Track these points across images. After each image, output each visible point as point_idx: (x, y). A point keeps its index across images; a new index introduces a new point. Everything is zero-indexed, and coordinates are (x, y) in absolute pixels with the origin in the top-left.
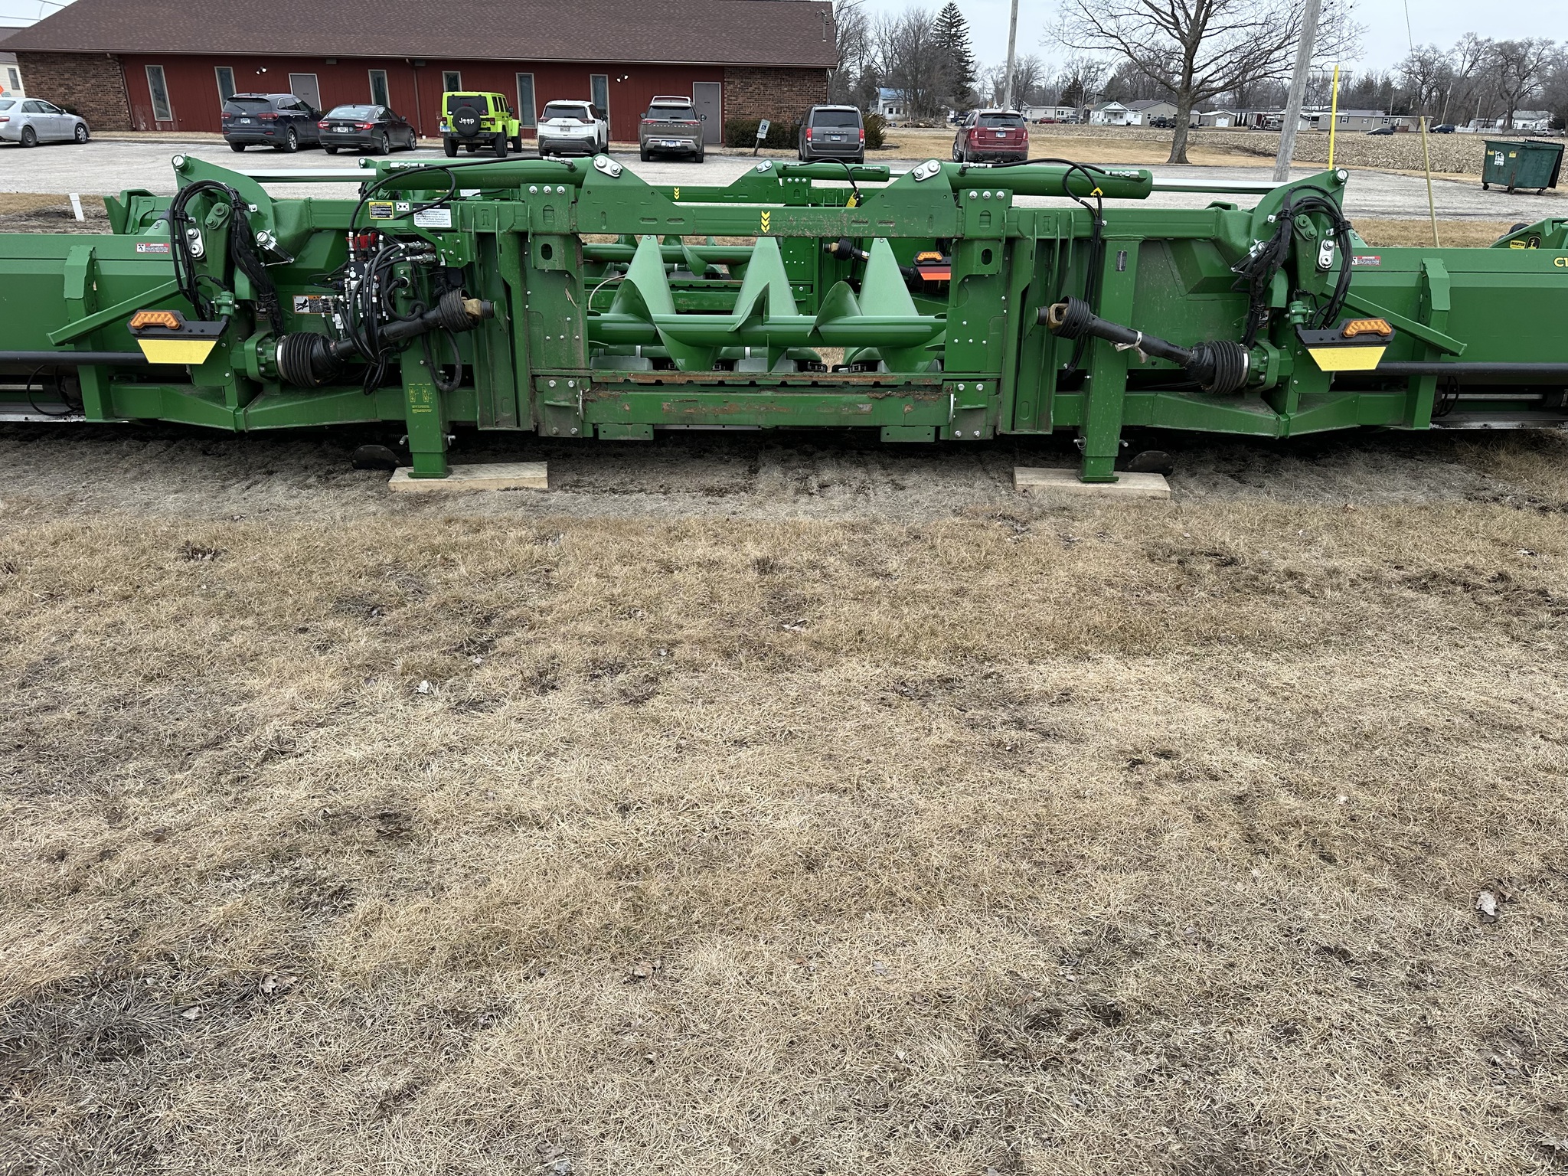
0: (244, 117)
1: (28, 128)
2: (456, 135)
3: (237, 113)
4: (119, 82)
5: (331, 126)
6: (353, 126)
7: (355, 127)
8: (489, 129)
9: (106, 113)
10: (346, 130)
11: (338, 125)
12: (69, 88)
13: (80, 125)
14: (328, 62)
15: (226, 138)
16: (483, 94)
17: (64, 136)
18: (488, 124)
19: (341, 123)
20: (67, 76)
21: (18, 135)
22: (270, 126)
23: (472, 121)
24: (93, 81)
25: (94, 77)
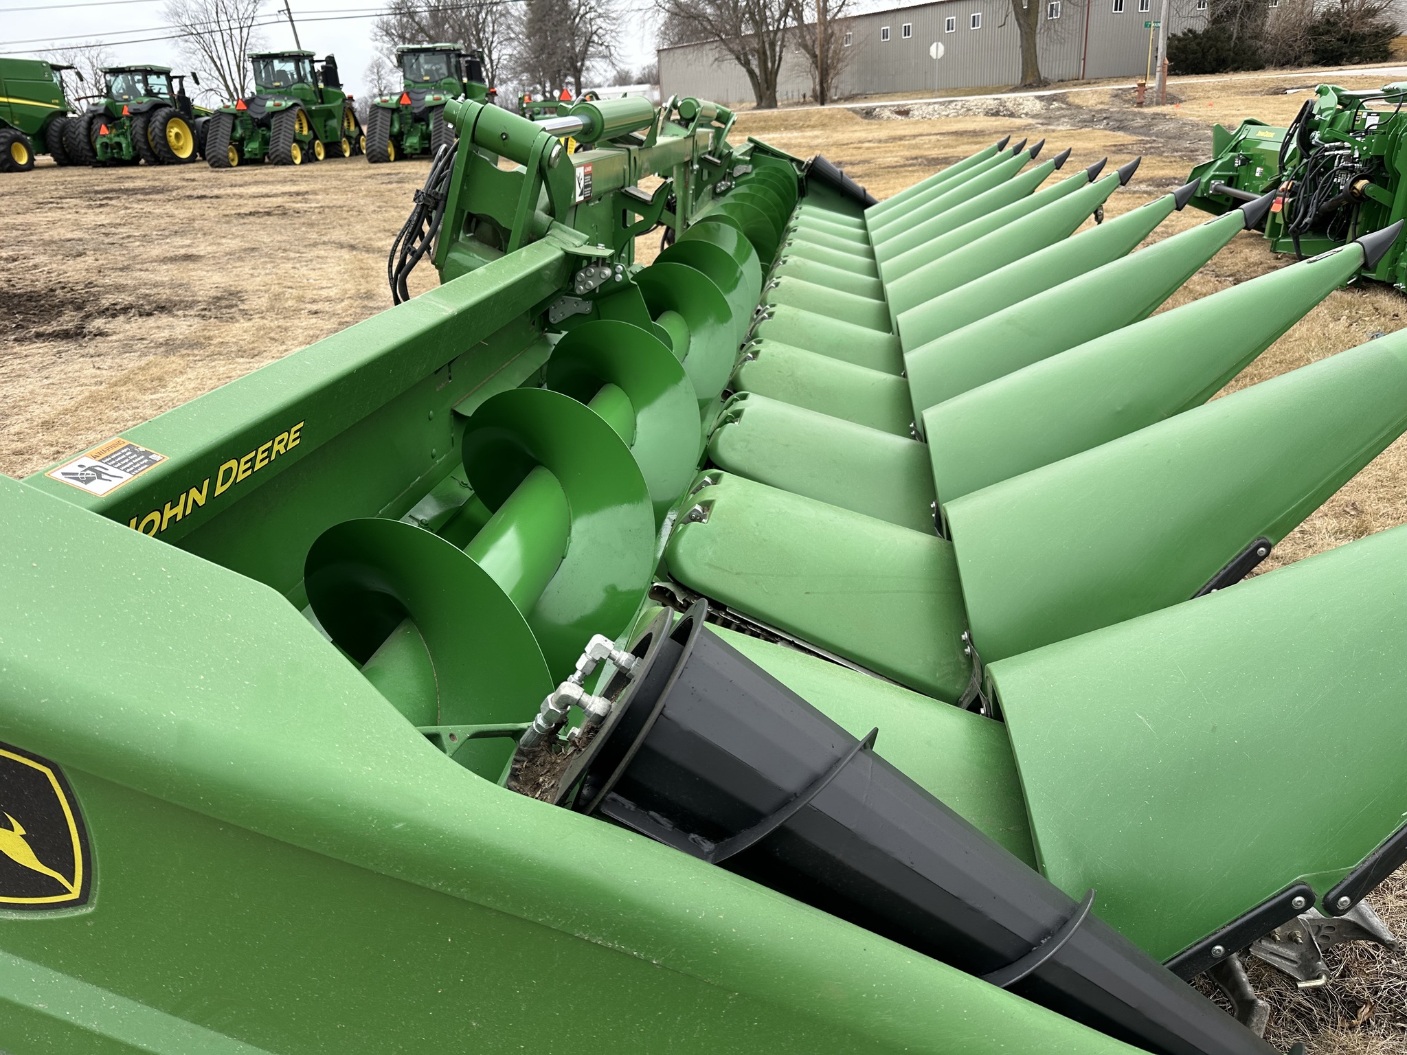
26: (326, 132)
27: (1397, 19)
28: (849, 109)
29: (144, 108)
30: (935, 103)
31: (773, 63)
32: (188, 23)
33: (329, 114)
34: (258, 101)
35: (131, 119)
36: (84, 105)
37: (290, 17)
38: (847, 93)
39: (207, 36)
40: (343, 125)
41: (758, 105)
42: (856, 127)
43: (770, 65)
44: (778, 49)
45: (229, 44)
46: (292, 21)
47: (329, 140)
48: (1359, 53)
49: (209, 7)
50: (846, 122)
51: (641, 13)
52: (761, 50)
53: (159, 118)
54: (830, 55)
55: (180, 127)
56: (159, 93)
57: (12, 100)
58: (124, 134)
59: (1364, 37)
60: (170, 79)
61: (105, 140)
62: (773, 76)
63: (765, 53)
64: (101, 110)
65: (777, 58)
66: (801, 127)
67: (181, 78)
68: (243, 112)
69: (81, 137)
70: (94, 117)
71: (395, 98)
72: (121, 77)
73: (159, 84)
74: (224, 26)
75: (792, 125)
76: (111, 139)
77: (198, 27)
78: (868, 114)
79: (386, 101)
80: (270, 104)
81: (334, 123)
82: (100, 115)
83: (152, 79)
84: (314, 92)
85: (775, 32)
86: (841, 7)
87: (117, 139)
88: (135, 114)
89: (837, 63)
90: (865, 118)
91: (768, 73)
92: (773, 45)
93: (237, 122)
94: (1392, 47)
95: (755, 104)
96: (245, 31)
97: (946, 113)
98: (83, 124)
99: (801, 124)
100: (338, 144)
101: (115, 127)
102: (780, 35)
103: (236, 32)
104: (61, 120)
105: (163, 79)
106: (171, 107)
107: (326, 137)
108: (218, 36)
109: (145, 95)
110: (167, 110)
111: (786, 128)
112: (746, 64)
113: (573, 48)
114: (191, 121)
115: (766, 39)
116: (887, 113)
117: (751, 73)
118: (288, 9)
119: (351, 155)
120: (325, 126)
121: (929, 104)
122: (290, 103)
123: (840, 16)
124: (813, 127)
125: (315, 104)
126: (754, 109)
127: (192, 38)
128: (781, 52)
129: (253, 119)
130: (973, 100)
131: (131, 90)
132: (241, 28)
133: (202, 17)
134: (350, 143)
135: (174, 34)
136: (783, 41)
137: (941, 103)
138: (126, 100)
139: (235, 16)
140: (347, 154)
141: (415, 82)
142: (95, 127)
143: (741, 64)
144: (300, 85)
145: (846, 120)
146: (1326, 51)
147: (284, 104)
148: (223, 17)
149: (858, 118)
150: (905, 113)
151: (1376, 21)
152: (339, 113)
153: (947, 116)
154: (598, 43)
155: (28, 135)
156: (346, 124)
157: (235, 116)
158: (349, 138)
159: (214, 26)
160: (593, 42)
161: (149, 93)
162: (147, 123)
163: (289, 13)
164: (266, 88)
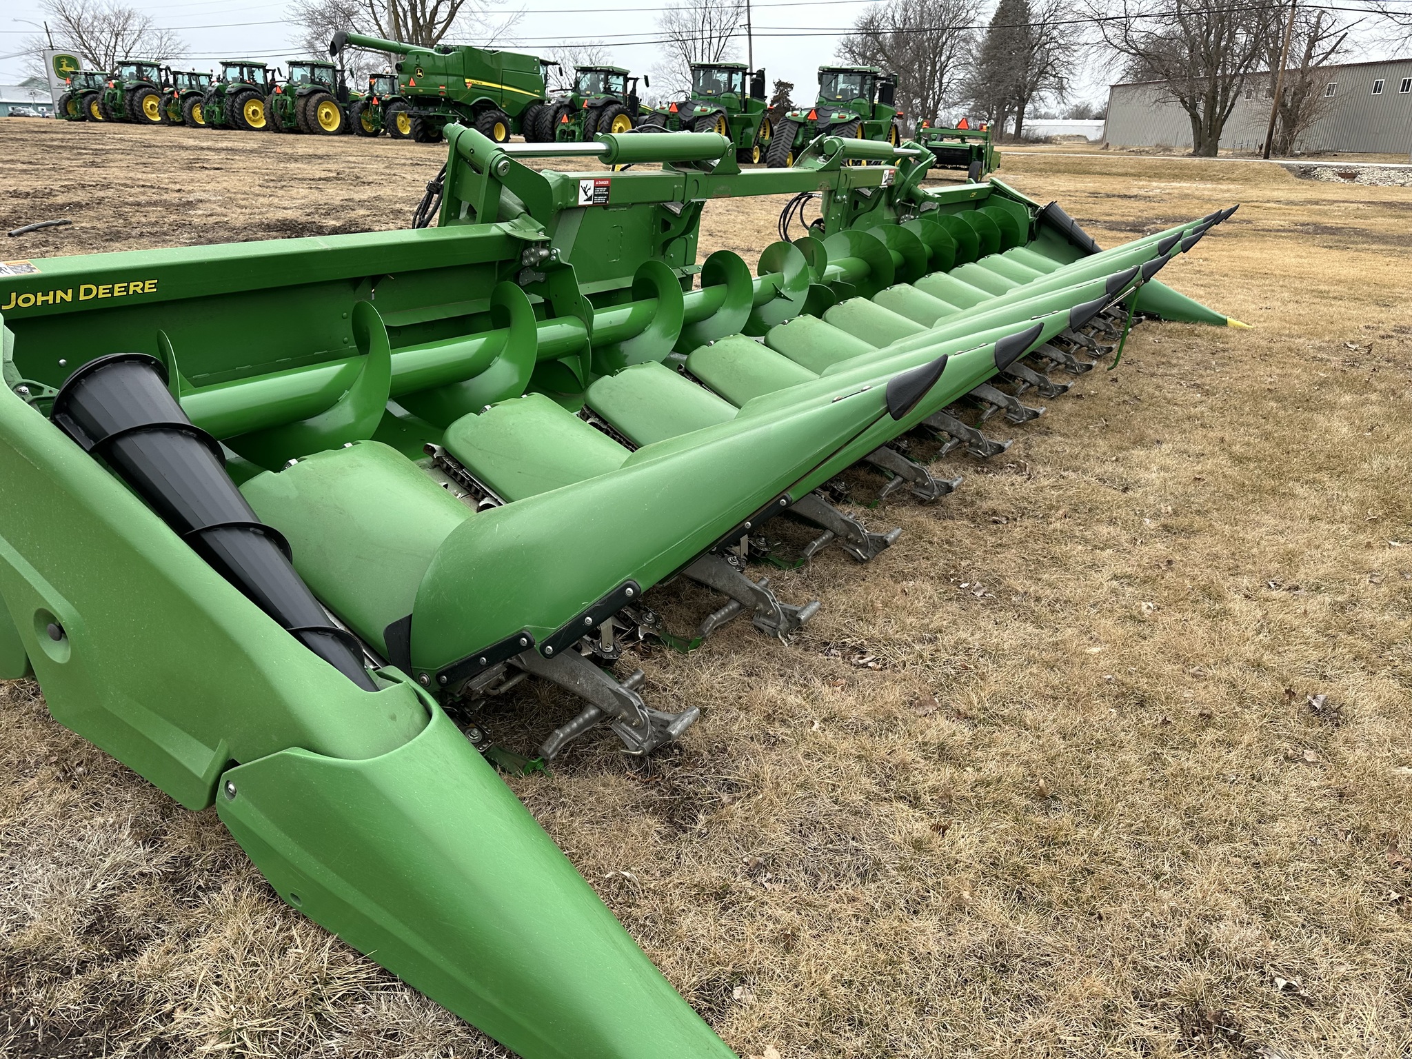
26: (741, 139)
28: (1283, 165)
29: (599, 103)
30: (1393, 169)
31: (1223, 109)
32: (677, 30)
33: (748, 123)
34: (689, 106)
35: (587, 111)
36: (557, 95)
37: (749, 32)
38: (1313, 149)
39: (690, 42)
40: (758, 133)
41: (1195, 151)
42: (1283, 186)
43: (1218, 110)
44: (1232, 94)
45: (706, 52)
46: (750, 35)
47: (742, 146)
49: (698, 17)
50: (1275, 179)
51: (1087, 47)
52: (1210, 95)
53: (609, 113)
54: (1302, 106)
55: (625, 124)
56: (615, 91)
57: (504, 87)
58: (579, 124)
60: (626, 80)
61: (564, 127)
62: (1219, 123)
63: (1214, 98)
64: (567, 102)
65: (1229, 104)
66: (1220, 179)
67: (636, 80)
68: (674, 114)
69: (547, 123)
70: (561, 106)
71: (805, 113)
72: (589, 76)
73: (617, 83)
74: (707, 34)
75: (1210, 176)
76: (568, 127)
77: (684, 34)
78: (1306, 173)
79: (796, 115)
80: (698, 109)
81: (750, 131)
82: (566, 106)
83: (613, 79)
84: (740, 101)
85: (1233, 77)
86: (1329, 53)
87: (572, 128)
88: (592, 107)
89: (1310, 115)
90: (1299, 177)
91: (1214, 120)
92: (1226, 90)
93: (668, 122)
95: (1191, 150)
96: (723, 40)
97: (1402, 181)
98: (552, 112)
99: (1222, 175)
100: (750, 151)
101: (574, 117)
102: (1236, 81)
103: (715, 41)
104: (538, 107)
105: (621, 80)
106: (621, 104)
107: (741, 143)
108: (699, 43)
109: (604, 92)
110: (616, 107)
111: (1202, 179)
112: (1192, 108)
113: (1024, 78)
114: (635, 118)
115: (1220, 82)
116: (1328, 174)
117: (1195, 118)
118: (749, 24)
119: (759, 162)
120: (742, 133)
121: (1385, 169)
122: (715, 110)
123: (1325, 63)
124: (1234, 180)
125: (738, 112)
126: (1189, 155)
127: (677, 44)
128: (1234, 99)
129: (681, 121)
131: (593, 87)
132: (720, 37)
133: (690, 25)
134: (761, 151)
135: (663, 39)
136: (1239, 88)
137: (1399, 170)
138: (588, 95)
139: (718, 27)
140: (756, 161)
141: (828, 100)
142: (559, 116)
143: (1186, 107)
144: (728, 95)
145: (1276, 177)
147: (709, 109)
148: (707, 27)
149: (1291, 176)
150: (1352, 176)
152: (757, 123)
153: (1403, 185)
154: (1051, 75)
155: (510, 117)
156: (761, 133)
157: (667, 117)
158: (761, 146)
159: (698, 35)
160: (1047, 73)
161: (607, 90)
162: (599, 116)
163: (749, 28)
164: (700, 94)
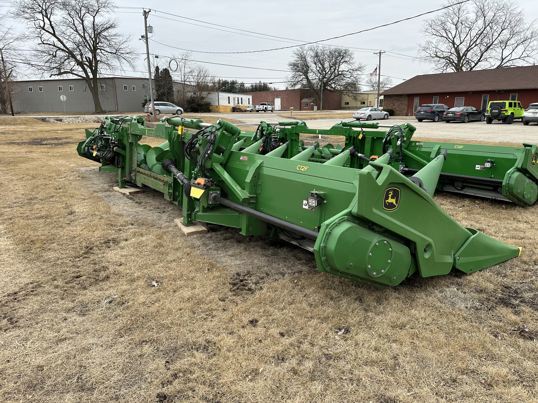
0: (422, 111)
1: (370, 116)
2: (490, 116)
3: (420, 110)
4: (406, 102)
5: (447, 114)
6: (454, 113)
7: (455, 114)
8: (504, 114)
9: (401, 111)
10: (452, 115)
11: (449, 113)
12: (394, 104)
13: (386, 114)
14: (469, 93)
15: (416, 118)
16: (505, 101)
17: (380, 117)
18: (504, 112)
19: (450, 113)
20: (394, 101)
21: (366, 117)
22: (429, 114)
23: (497, 111)
24: (400, 102)
25: (401, 101)
27: (210, 101)
28: (35, 118)
30: (72, 117)
48: (203, 110)
59: (203, 105)
75: (9, 123)
78: (44, 120)
90: (43, 122)
94: (211, 109)
99: (13, 123)
111: (6, 124)
116: (52, 120)
121: (69, 117)
124: (19, 124)
130: (87, 117)
137: (75, 117)
146: (193, 108)
149: (40, 122)
150: (61, 120)
151: (205, 100)
153: (79, 122)
